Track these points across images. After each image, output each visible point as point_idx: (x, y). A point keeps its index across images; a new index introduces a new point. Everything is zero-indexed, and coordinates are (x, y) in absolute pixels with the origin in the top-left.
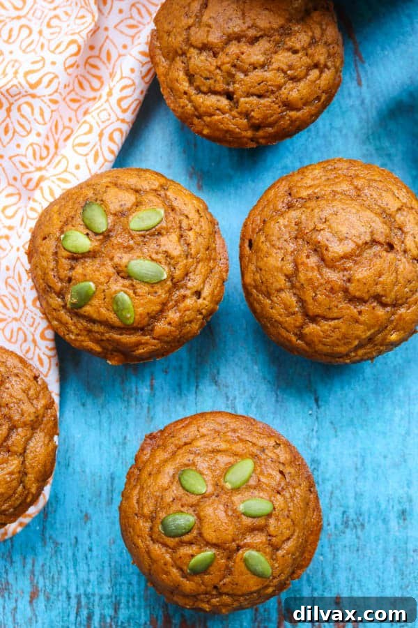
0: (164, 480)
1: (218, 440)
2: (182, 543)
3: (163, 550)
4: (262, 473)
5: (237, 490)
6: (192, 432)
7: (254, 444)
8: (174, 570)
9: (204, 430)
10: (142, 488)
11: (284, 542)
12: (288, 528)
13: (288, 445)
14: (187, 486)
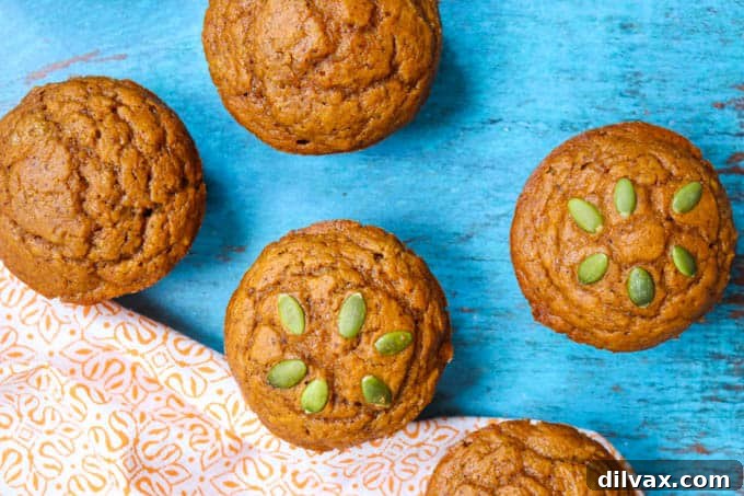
0: (588, 301)
1: (545, 239)
2: (662, 283)
3: (668, 304)
4: (584, 189)
5: (604, 219)
6: (534, 270)
7: (550, 197)
8: (691, 292)
9: (533, 254)
10: (596, 326)
11: (663, 167)
12: (648, 162)
13: (552, 158)
14: (598, 275)
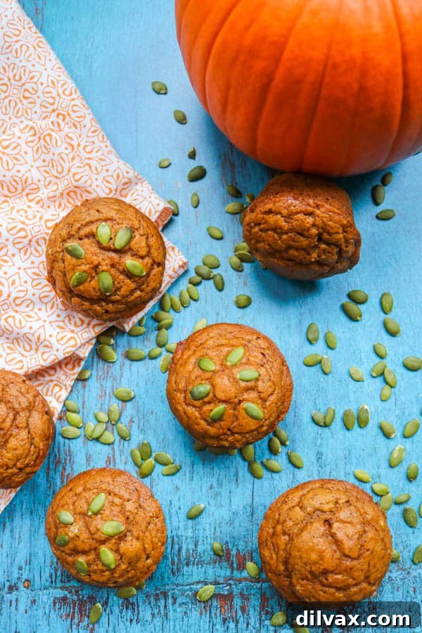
0: (190, 367)
1: (220, 338)
2: (205, 403)
3: (194, 409)
4: (250, 355)
5: (235, 366)
6: (205, 336)
7: (243, 339)
8: (202, 422)
9: (212, 335)
10: (177, 374)
11: (269, 396)
12: (271, 387)
13: (265, 338)
14: (203, 368)
